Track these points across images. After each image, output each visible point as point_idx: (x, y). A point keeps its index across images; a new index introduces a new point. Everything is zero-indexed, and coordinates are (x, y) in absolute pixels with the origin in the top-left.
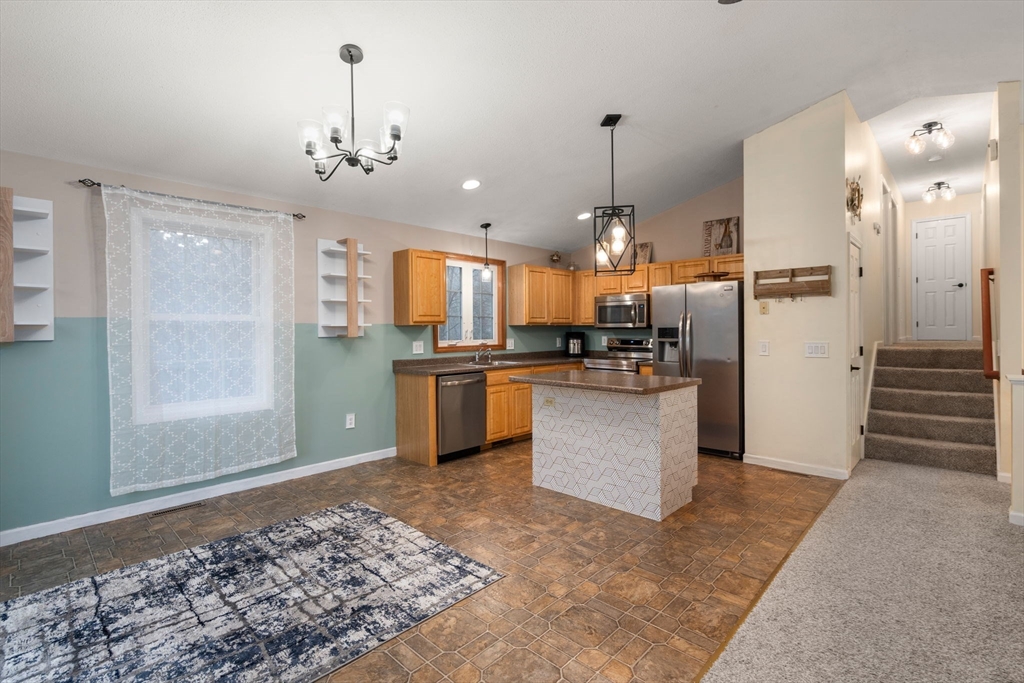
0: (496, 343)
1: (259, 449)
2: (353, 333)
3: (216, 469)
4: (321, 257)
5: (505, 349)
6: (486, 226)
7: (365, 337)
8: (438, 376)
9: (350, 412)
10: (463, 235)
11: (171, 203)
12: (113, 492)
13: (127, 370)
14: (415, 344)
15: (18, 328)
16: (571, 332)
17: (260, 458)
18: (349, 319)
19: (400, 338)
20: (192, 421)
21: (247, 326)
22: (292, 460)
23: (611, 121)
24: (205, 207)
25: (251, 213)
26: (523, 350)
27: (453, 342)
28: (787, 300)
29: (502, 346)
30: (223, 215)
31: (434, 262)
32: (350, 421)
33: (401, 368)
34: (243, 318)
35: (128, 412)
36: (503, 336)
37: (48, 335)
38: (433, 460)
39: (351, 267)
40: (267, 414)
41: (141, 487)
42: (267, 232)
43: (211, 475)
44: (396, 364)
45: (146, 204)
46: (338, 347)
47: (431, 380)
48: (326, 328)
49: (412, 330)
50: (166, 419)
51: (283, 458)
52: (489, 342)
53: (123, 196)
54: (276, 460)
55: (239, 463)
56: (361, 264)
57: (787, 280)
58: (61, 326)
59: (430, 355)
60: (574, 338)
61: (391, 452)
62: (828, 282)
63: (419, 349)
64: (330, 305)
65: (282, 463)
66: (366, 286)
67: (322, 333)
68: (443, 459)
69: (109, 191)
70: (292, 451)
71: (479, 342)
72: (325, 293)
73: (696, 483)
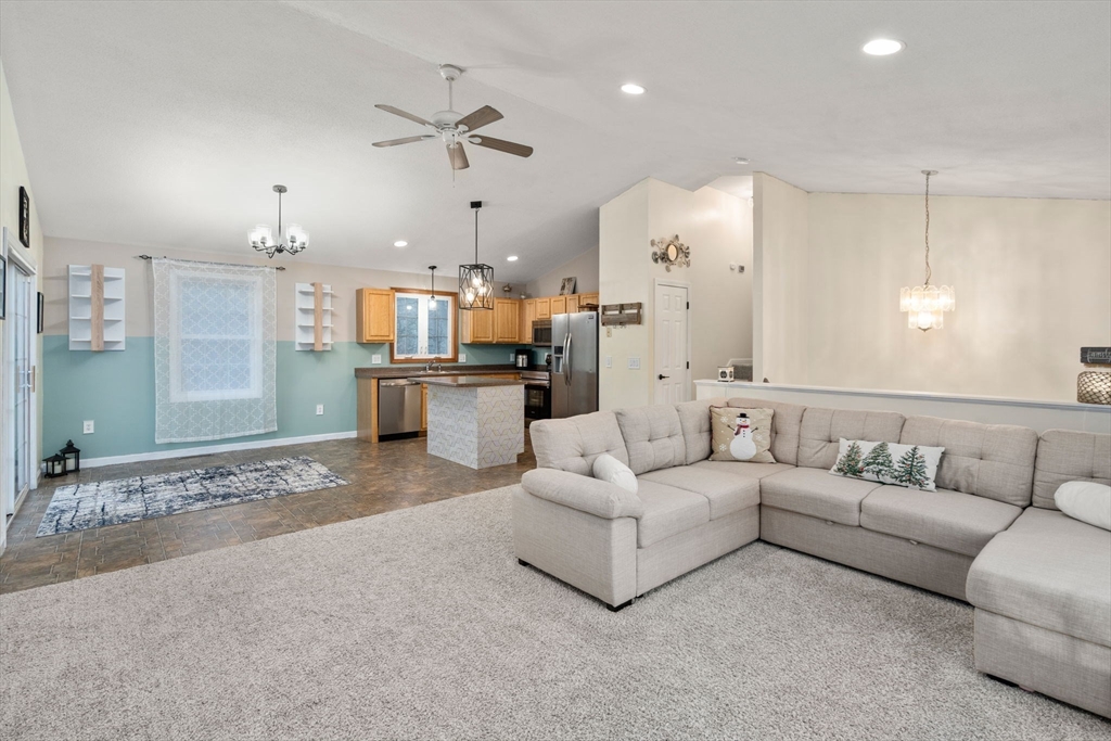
0: (450, 357)
1: (250, 423)
2: (319, 348)
3: (221, 433)
4: (298, 295)
5: (457, 361)
6: (433, 268)
7: (333, 351)
8: (379, 379)
9: (320, 403)
10: (418, 275)
11: (194, 265)
12: (157, 441)
13: (166, 368)
14: (374, 356)
15: (105, 342)
16: (521, 349)
17: (251, 429)
18: (316, 339)
19: (362, 352)
20: (206, 402)
21: (242, 342)
22: (274, 432)
23: (476, 205)
24: (216, 267)
25: (246, 268)
26: (474, 362)
27: (410, 356)
28: (619, 327)
29: (455, 359)
30: (227, 271)
31: (384, 297)
32: (320, 410)
33: (360, 373)
34: (240, 337)
35: (167, 394)
36: (456, 351)
37: (122, 347)
38: (375, 439)
39: (319, 302)
40: (256, 401)
41: (174, 440)
42: (259, 279)
43: (217, 437)
44: (357, 370)
45: (178, 267)
46: (311, 358)
47: (374, 382)
48: (300, 344)
49: (373, 346)
50: (189, 400)
51: (267, 430)
52: (443, 356)
53: (164, 264)
54: (262, 431)
55: (236, 431)
56: (328, 299)
57: (617, 312)
58: (129, 342)
59: (387, 364)
60: (522, 354)
61: (353, 434)
62: (638, 314)
63: (378, 360)
64: (304, 329)
65: (266, 434)
66: (333, 314)
67: (298, 348)
68: (382, 439)
69: (157, 261)
70: (273, 426)
71: (433, 356)
72: (302, 320)
73: (522, 451)
